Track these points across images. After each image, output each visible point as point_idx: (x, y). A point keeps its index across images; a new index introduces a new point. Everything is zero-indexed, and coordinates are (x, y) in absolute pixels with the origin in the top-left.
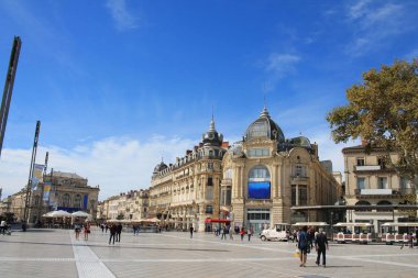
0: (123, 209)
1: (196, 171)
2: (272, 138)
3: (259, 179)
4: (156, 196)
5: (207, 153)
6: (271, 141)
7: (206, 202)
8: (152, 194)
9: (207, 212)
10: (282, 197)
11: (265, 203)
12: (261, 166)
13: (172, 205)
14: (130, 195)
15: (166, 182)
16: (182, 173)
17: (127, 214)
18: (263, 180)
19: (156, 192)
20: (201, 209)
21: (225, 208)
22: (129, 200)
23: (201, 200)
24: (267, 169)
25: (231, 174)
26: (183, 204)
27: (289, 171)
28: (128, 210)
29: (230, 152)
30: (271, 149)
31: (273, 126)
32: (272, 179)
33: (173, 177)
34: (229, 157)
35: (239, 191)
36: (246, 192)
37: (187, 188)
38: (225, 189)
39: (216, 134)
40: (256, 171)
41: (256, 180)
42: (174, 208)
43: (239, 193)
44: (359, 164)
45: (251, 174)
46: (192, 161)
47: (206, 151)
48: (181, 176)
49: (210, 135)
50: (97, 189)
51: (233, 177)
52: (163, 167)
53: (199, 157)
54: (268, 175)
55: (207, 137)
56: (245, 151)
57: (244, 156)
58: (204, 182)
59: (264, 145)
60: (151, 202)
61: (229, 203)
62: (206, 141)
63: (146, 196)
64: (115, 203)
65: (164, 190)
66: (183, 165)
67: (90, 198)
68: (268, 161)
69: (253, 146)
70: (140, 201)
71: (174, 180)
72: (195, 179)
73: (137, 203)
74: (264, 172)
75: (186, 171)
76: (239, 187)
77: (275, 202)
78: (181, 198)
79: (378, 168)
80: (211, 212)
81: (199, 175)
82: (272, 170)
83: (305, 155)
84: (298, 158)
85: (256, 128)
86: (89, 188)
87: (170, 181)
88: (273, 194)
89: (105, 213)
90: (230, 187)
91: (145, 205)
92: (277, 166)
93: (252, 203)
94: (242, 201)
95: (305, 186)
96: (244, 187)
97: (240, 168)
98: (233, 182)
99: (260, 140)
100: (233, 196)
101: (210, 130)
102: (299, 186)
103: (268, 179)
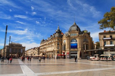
0: (32, 52)
2: (78, 31)
4: (42, 49)
5: (57, 36)
7: (57, 50)
9: (58, 53)
10: (81, 48)
11: (76, 50)
12: (75, 39)
14: (34, 49)
17: (33, 54)
19: (42, 47)
20: (56, 52)
22: (34, 50)
25: (65, 41)
26: (51, 50)
27: (83, 40)
30: (77, 34)
31: (78, 27)
32: (78, 42)
33: (47, 43)
34: (64, 36)
35: (68, 46)
36: (70, 47)
37: (51, 46)
38: (63, 46)
39: (60, 30)
40: (73, 40)
41: (73, 43)
42: (47, 52)
43: (68, 47)
44: (104, 38)
45: (71, 41)
46: (53, 38)
47: (57, 35)
48: (49, 43)
49: (58, 31)
50: (25, 47)
52: (44, 40)
53: (54, 37)
54: (76, 41)
55: (57, 31)
56: (69, 34)
57: (69, 36)
58: (56, 44)
60: (40, 50)
61: (65, 50)
64: (30, 51)
65: (44, 47)
66: (50, 39)
67: (23, 50)
68: (76, 37)
69: (72, 33)
73: (36, 51)
75: (51, 41)
76: (68, 45)
77: (79, 49)
79: (110, 38)
80: (59, 53)
81: (55, 42)
83: (87, 35)
84: (85, 36)
85: (73, 28)
86: (22, 47)
88: (78, 47)
89: (27, 54)
90: (65, 45)
91: (39, 51)
92: (79, 39)
93: (72, 50)
94: (69, 49)
95: (88, 44)
96: (69, 45)
97: (68, 40)
98: (66, 44)
99: (74, 31)
100: (66, 48)
101: (58, 29)
102: (86, 44)
103: (76, 43)
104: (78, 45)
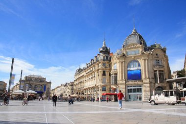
0: (62, 92)
1: (97, 68)
2: (141, 44)
3: (134, 68)
6: (140, 45)
7: (102, 84)
8: (75, 83)
9: (103, 90)
10: (149, 78)
11: (139, 82)
12: (135, 60)
13: (85, 88)
14: (65, 85)
15: (81, 77)
16: (89, 71)
17: (64, 94)
18: (136, 68)
19: (77, 82)
20: (100, 89)
21: (114, 87)
22: (65, 87)
23: (99, 84)
24: (138, 62)
25: (117, 66)
26: (90, 87)
27: (152, 62)
28: (65, 92)
29: (115, 54)
30: (141, 50)
31: (141, 37)
32: (142, 68)
33: (84, 73)
34: (115, 57)
36: (126, 76)
37: (92, 78)
38: (113, 75)
39: (107, 48)
40: (131, 64)
42: (85, 90)
43: (122, 77)
45: (129, 66)
46: (94, 63)
47: (101, 57)
48: (89, 72)
49: (103, 48)
50: (50, 83)
51: (118, 68)
52: (80, 69)
53: (97, 61)
54: (139, 65)
55: (101, 49)
56: (125, 53)
57: (124, 55)
58: (101, 74)
59: (136, 48)
60: (74, 87)
61: (116, 83)
62: (101, 52)
63: (72, 85)
64: (59, 89)
65: (81, 80)
66: (90, 66)
67: (47, 87)
68: (139, 57)
69: (129, 49)
70: (70, 87)
71: (85, 75)
72: (96, 73)
73: (68, 88)
74: (137, 64)
75: (91, 69)
76: (122, 73)
77: (145, 81)
78: (89, 84)
80: (105, 90)
81: (98, 70)
82: (142, 62)
83: (160, 53)
84: (157, 55)
85: (130, 39)
87: (83, 75)
88: (143, 76)
90: (116, 74)
91: (72, 89)
92: (145, 60)
93: (130, 83)
94: (124, 82)
95: (163, 71)
96: (125, 73)
97: (122, 62)
98: (118, 71)
99: (133, 45)
100: (118, 79)
101: (103, 46)
102: (159, 71)
103: (139, 68)
104: (143, 72)
